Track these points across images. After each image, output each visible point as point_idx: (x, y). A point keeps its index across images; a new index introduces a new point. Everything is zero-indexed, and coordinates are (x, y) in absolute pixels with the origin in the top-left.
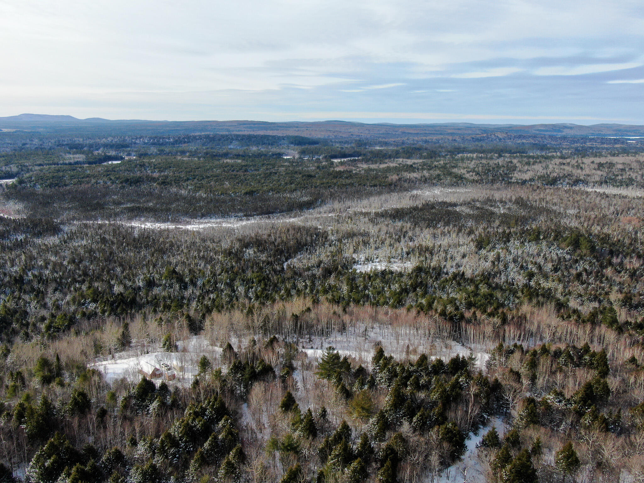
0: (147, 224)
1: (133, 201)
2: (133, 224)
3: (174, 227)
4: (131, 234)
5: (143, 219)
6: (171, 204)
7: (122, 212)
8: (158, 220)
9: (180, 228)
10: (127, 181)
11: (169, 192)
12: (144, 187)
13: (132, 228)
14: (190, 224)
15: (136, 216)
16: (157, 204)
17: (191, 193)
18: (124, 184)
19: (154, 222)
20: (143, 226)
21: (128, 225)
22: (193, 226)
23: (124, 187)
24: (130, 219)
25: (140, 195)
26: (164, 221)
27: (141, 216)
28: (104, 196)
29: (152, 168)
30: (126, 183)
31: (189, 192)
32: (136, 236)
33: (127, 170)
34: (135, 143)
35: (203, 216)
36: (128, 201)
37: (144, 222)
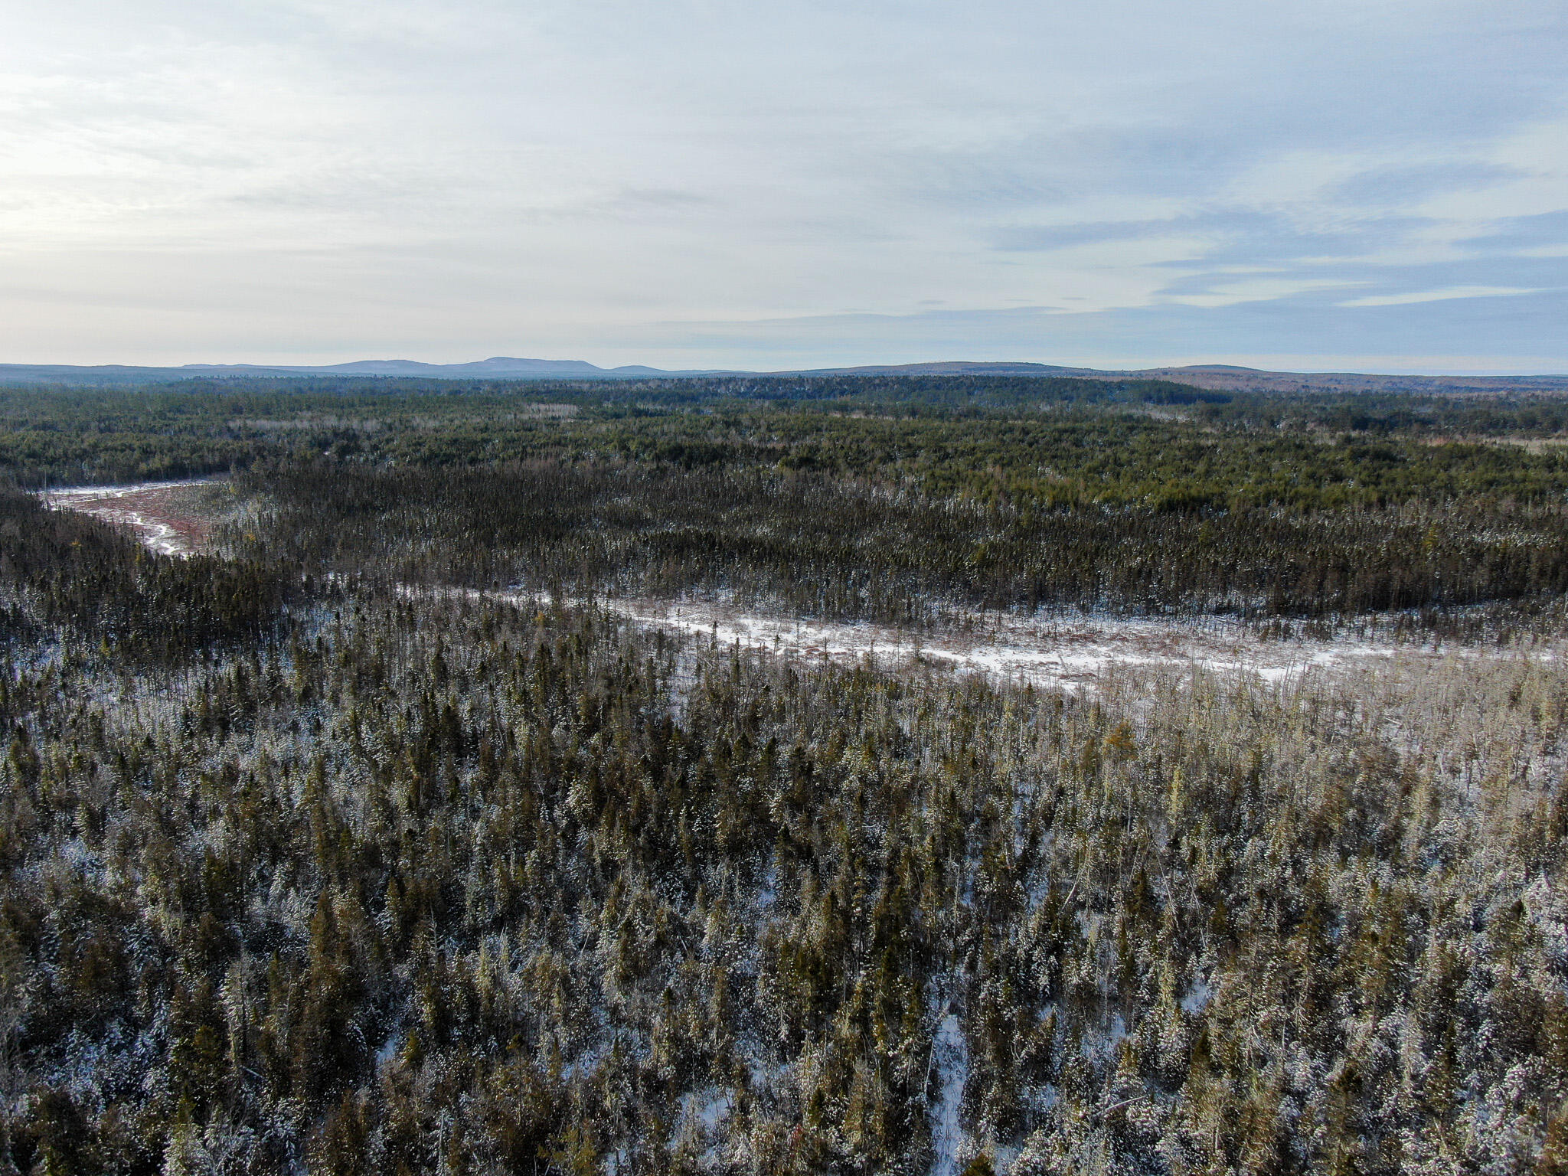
0: (747, 621)
1: (691, 517)
2: (673, 621)
3: (906, 649)
4: (655, 685)
5: (725, 595)
6: (854, 532)
7: (631, 555)
8: (803, 609)
9: (941, 664)
10: (676, 452)
11: (829, 492)
12: (736, 473)
13: (662, 640)
14: (990, 640)
15: (694, 578)
16: (788, 529)
17: (922, 498)
18: (666, 463)
19: (782, 613)
20: (726, 636)
21: (647, 622)
22: (1009, 654)
23: (663, 471)
24: (666, 591)
25: (721, 497)
26: (843, 612)
27: (716, 581)
28: (587, 495)
29: (763, 430)
30: (674, 459)
31: (912, 494)
32: (679, 711)
33: (685, 433)
34: (715, 394)
35: (1038, 596)
36: (669, 517)
37: (730, 612)
